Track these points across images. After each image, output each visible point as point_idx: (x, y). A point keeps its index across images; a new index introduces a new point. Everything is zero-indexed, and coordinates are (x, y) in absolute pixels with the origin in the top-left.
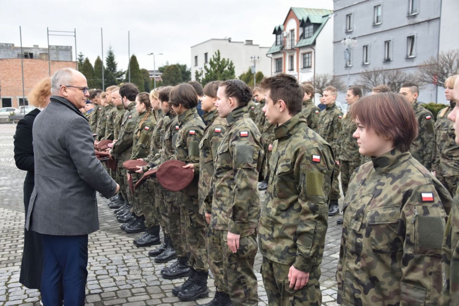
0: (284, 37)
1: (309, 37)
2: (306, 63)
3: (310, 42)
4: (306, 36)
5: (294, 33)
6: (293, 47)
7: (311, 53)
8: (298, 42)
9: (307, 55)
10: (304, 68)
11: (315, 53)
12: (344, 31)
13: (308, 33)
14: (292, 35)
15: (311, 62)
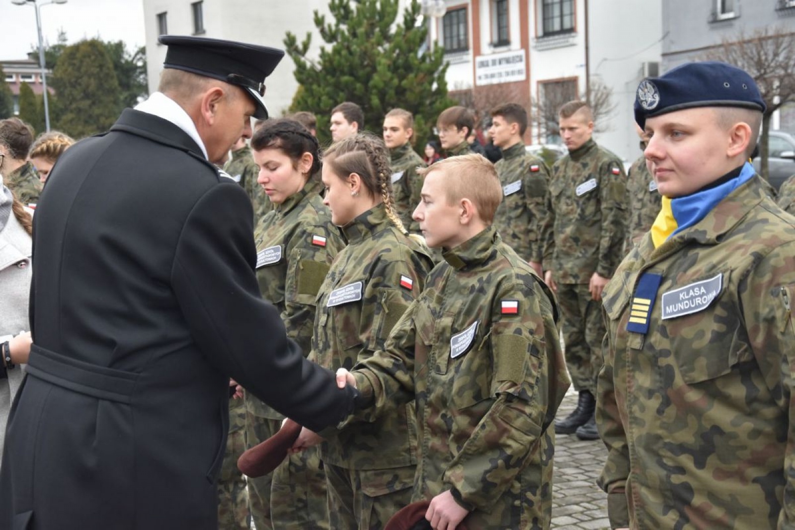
2: (552, 18)
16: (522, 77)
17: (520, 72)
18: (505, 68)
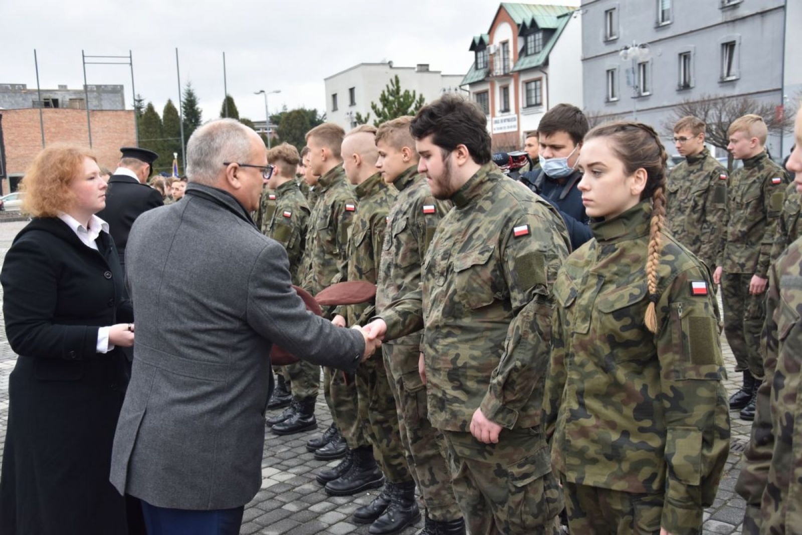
0: (491, 55)
1: (536, 53)
2: (531, 97)
3: (538, 61)
4: (529, 52)
5: (508, 47)
6: (507, 71)
7: (540, 79)
8: (516, 62)
9: (533, 85)
10: (529, 106)
11: (547, 79)
12: (601, 39)
13: (533, 45)
14: (504, 52)
15: (541, 96)
16: (515, 129)
17: (515, 126)
18: (507, 124)
